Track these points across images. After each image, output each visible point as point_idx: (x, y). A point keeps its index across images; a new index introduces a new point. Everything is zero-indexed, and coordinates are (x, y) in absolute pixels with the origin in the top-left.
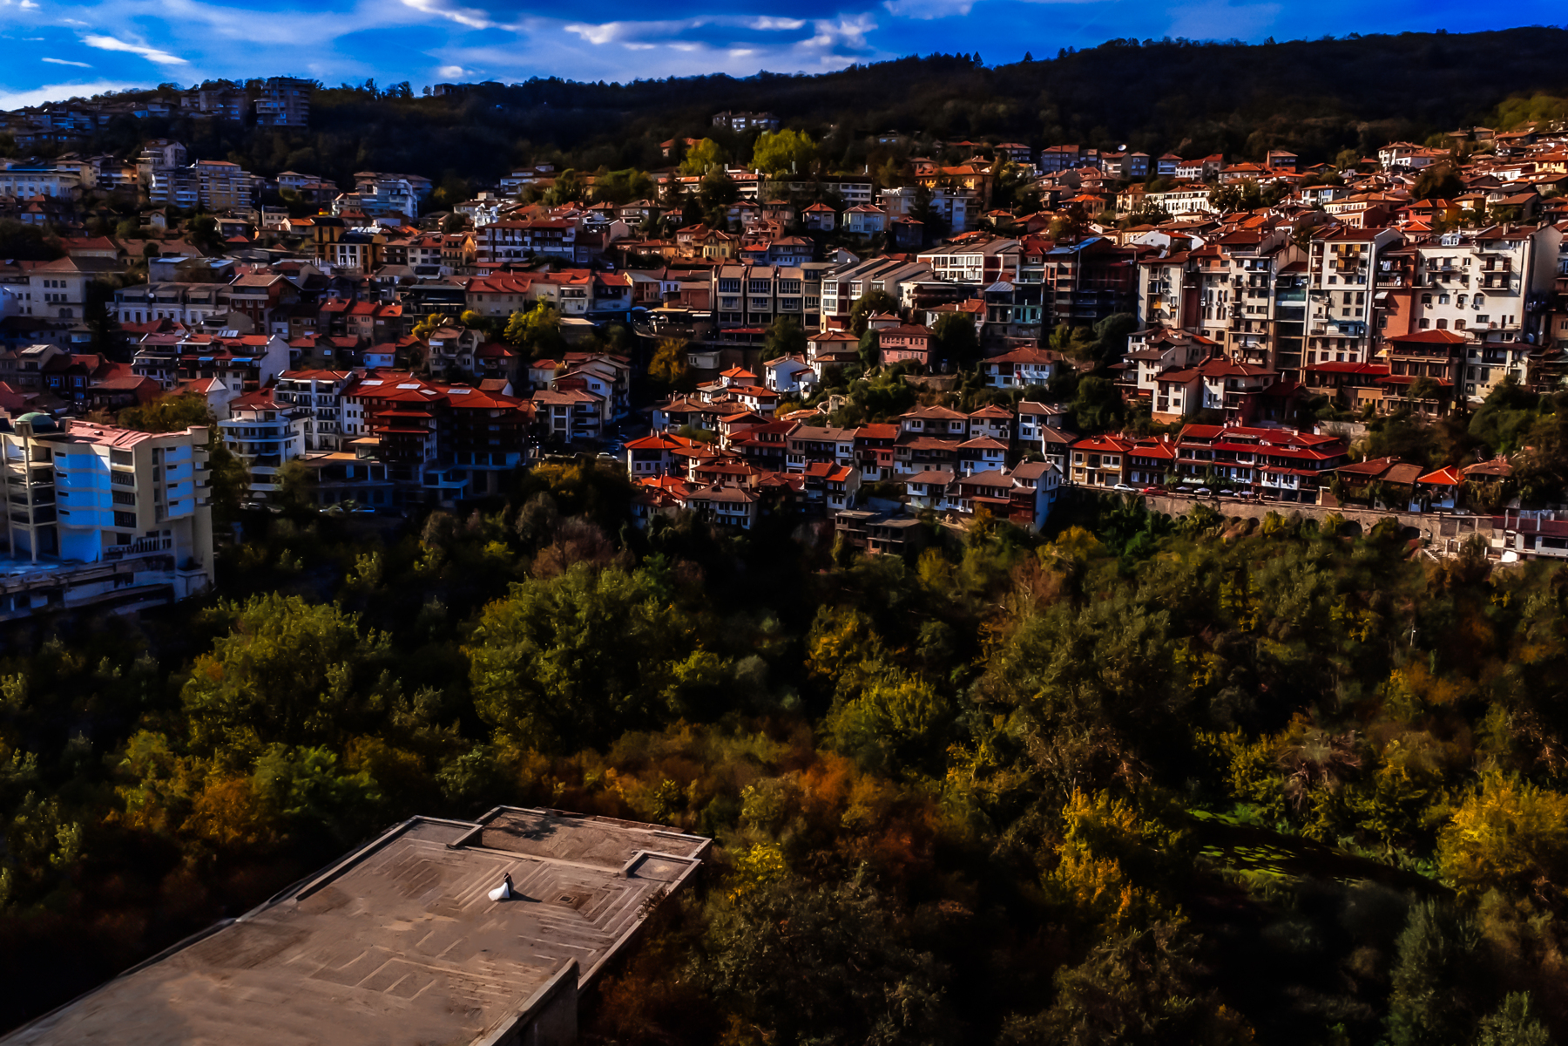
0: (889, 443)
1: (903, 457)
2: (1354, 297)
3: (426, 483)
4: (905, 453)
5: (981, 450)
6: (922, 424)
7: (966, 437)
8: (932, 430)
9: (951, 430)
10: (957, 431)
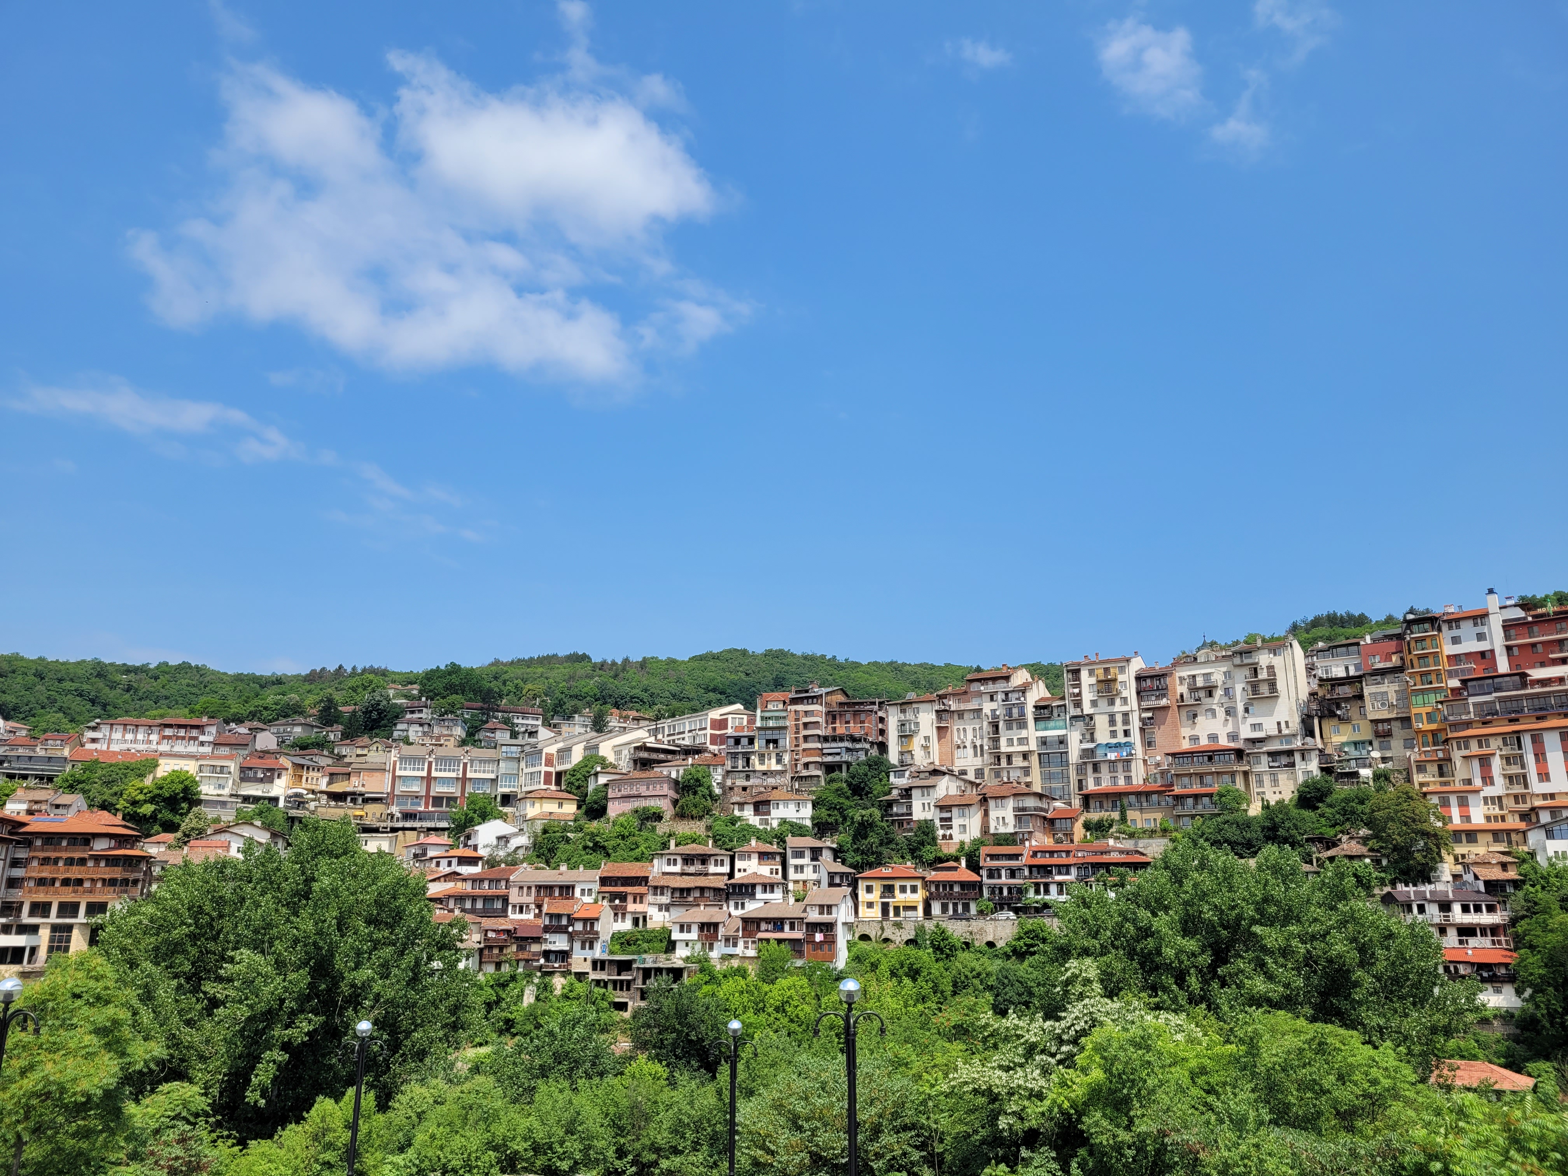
0: (642, 881)
1: (659, 898)
2: (1119, 718)
5: (754, 885)
7: (731, 874)
8: (691, 869)
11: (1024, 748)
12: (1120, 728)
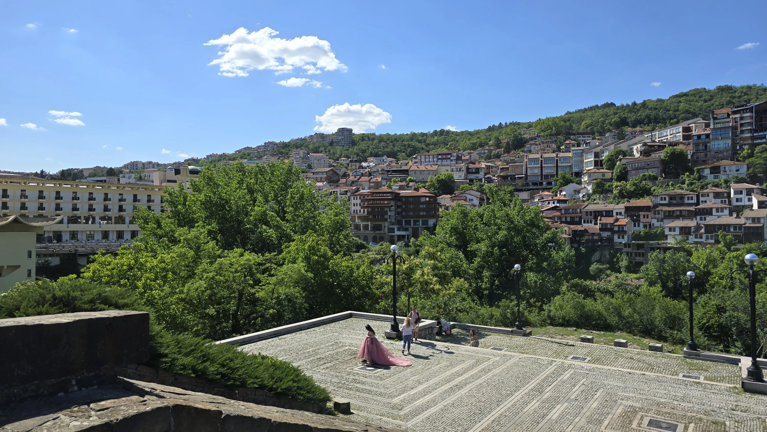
0: (647, 209)
1: (657, 216)
3: (389, 232)
4: (659, 214)
5: (711, 209)
6: (667, 198)
7: (698, 204)
8: (674, 202)
9: (686, 201)
10: (691, 201)
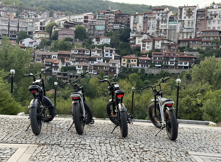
0: (68, 56)
1: (72, 60)
5: (96, 58)
6: (77, 51)
7: (90, 55)
8: (80, 53)
10: (87, 54)
11: (165, 28)
12: (191, 24)
